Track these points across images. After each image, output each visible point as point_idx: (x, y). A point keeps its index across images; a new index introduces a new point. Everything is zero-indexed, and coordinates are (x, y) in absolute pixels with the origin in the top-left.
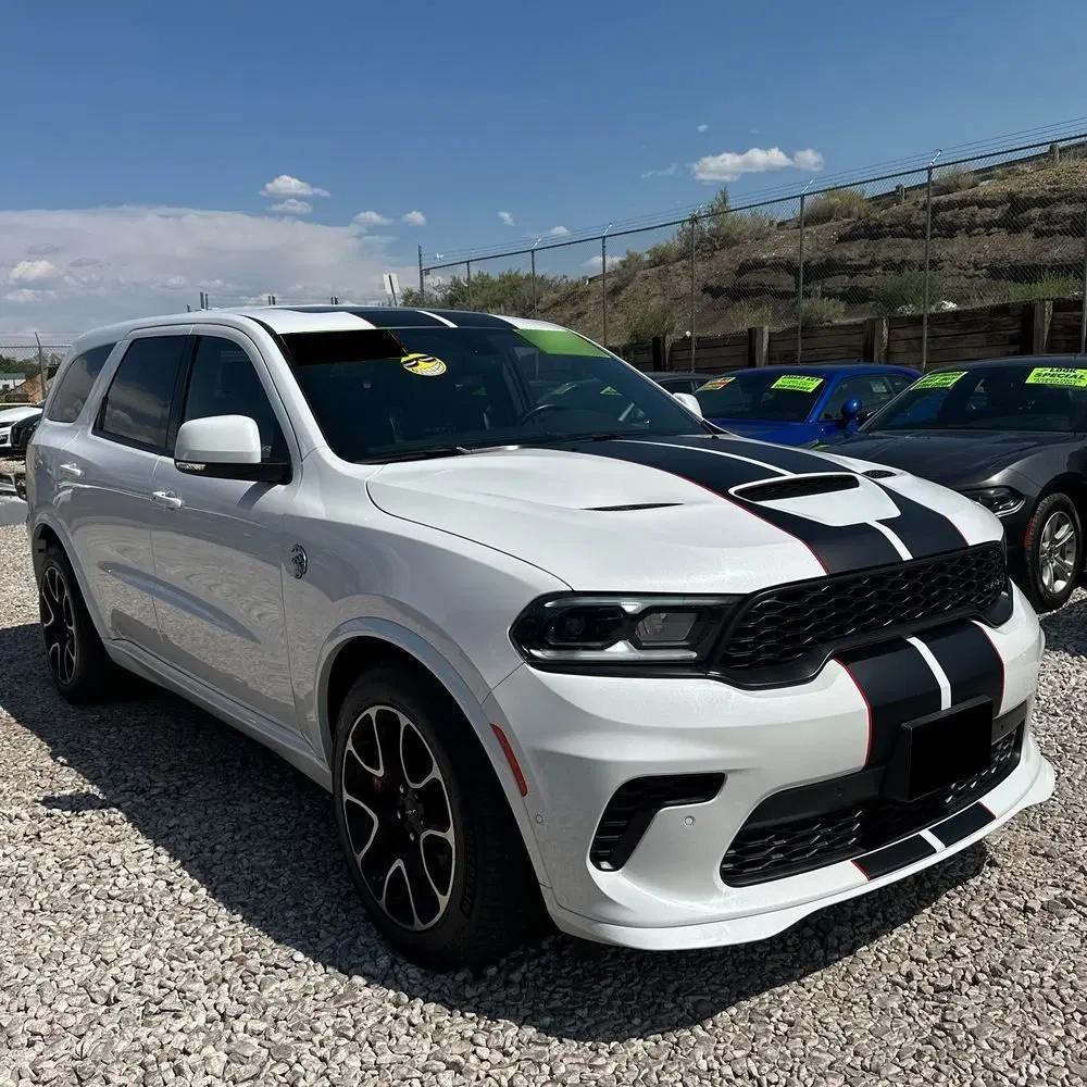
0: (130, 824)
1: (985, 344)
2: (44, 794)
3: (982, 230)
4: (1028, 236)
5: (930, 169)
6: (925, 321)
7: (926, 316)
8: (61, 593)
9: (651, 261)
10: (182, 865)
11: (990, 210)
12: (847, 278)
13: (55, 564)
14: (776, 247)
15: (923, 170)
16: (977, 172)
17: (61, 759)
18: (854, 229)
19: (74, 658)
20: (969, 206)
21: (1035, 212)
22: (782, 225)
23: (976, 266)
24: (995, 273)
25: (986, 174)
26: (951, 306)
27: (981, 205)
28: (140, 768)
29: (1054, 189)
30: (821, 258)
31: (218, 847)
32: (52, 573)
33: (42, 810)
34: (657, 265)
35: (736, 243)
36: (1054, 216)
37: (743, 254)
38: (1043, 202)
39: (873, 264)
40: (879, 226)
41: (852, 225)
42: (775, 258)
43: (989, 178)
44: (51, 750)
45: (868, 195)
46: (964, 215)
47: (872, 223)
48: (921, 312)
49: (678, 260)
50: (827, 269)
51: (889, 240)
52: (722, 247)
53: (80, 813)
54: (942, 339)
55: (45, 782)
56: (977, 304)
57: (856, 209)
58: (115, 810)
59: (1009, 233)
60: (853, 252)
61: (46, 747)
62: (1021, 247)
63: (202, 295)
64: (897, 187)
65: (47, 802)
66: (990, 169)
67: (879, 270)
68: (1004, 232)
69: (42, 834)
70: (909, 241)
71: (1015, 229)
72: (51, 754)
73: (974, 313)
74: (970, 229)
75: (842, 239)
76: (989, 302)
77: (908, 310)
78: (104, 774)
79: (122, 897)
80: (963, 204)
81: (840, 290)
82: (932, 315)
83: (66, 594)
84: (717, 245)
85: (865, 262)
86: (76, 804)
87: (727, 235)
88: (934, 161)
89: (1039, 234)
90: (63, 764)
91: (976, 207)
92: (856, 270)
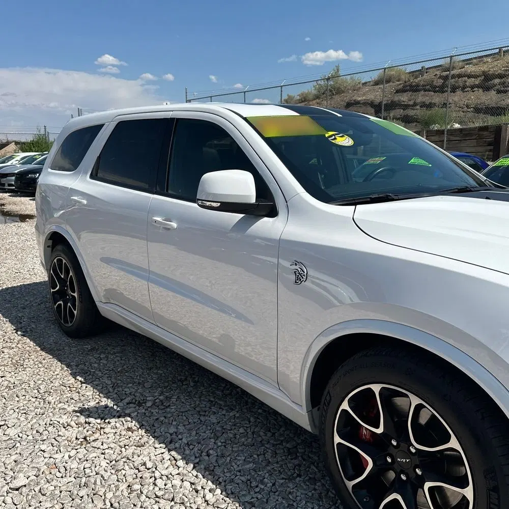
0: (144, 431)
1: (476, 145)
2: (78, 406)
3: (470, 89)
4: (493, 93)
5: (451, 57)
6: (446, 133)
7: (446, 130)
8: (67, 272)
9: (299, 100)
10: (194, 467)
11: (473, 79)
12: (402, 110)
13: (63, 255)
14: (364, 94)
15: (448, 57)
16: (464, 61)
17: (79, 378)
18: (404, 87)
19: (75, 312)
20: (462, 77)
21: (497, 81)
22: (365, 84)
23: (467, 106)
24: (477, 110)
25: (468, 62)
26: (457, 126)
27: (469, 76)
28: (131, 385)
29: (506, 70)
30: (387, 101)
31: (211, 452)
32: (60, 261)
33: (82, 419)
34: (302, 102)
35: (343, 92)
36: (507, 83)
37: (347, 97)
38: (500, 76)
39: (415, 104)
40: (418, 86)
41: (402, 85)
42: (365, 100)
43: (470, 64)
44: (70, 372)
45: (408, 71)
46: (461, 81)
47: (414, 84)
48: (443, 128)
49: (314, 99)
50: (391, 106)
51: (422, 92)
52: (337, 93)
53: (107, 421)
54: (454, 142)
55: (76, 396)
56: (471, 125)
57: (403, 77)
58: (129, 419)
59: (484, 91)
60: (404, 98)
61: (66, 368)
62: (490, 98)
63: (79, 109)
64: (422, 67)
65: (82, 411)
66: (471, 59)
67: (418, 107)
68: (481, 90)
69: (88, 438)
70: (433, 93)
71: (487, 89)
72: (71, 374)
73: (471, 129)
74: (463, 88)
75: (398, 92)
76: (477, 125)
77: (436, 127)
78: (111, 390)
79: (166, 496)
80: (460, 76)
81: (399, 116)
82: (448, 130)
83: (71, 274)
84: (334, 92)
85: (411, 103)
86: (102, 413)
87: (339, 88)
88: (453, 53)
89: (499, 92)
90: (82, 383)
91: (466, 78)
92: (406, 107)
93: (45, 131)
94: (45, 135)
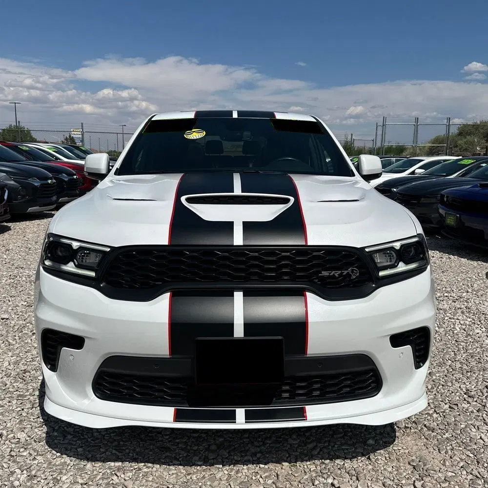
63: (384, 117)
93: (352, 138)
94: (351, 141)
